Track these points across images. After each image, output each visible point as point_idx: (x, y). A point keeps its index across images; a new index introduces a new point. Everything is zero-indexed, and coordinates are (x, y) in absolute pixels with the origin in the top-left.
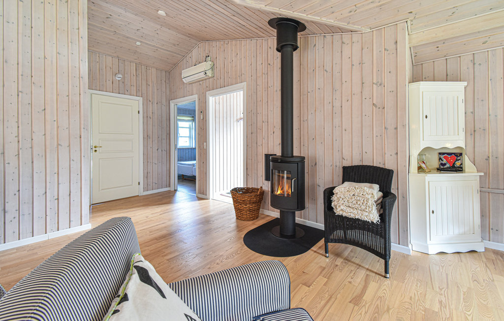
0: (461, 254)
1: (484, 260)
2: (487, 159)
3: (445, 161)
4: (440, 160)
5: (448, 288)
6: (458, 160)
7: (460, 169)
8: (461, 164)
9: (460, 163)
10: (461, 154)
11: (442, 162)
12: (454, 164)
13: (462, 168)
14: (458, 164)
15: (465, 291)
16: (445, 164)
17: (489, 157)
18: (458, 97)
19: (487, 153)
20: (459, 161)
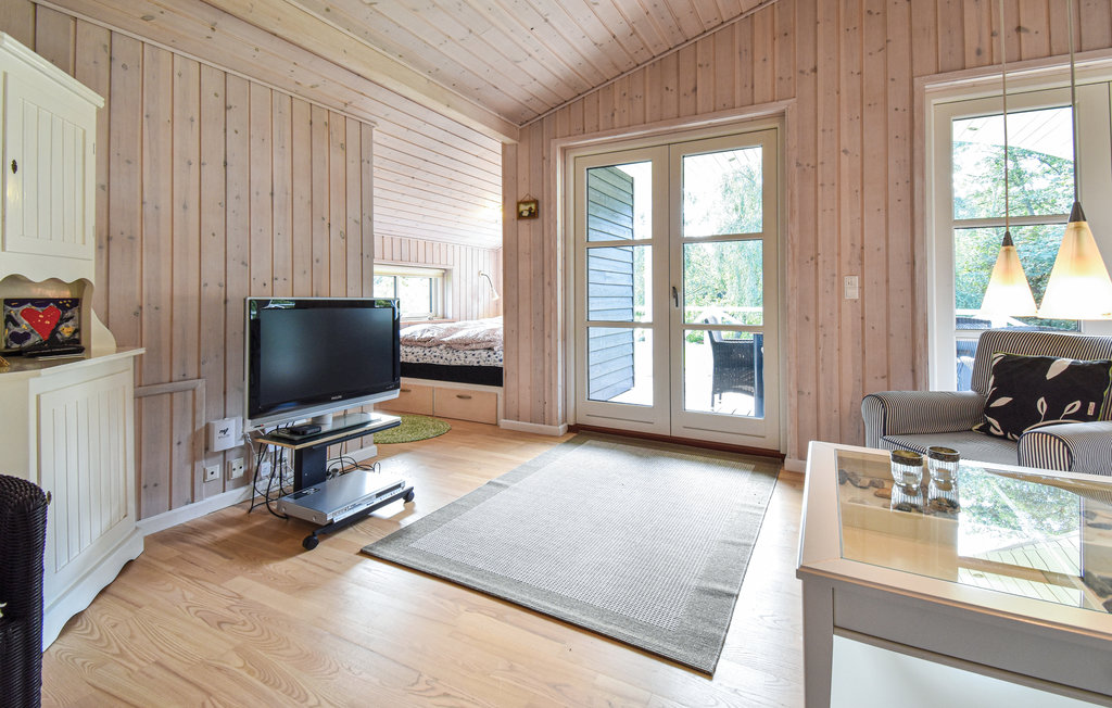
0: (111, 590)
1: (170, 568)
2: (136, 314)
3: (25, 326)
4: (10, 325)
5: (209, 694)
6: (68, 320)
7: (74, 348)
8: (77, 331)
9: (71, 329)
10: (76, 302)
11: (16, 329)
12: (55, 331)
13: (78, 341)
14: (66, 330)
15: (241, 664)
16: (26, 336)
17: (141, 308)
18: (84, 132)
19: (138, 298)
20: (70, 323)
